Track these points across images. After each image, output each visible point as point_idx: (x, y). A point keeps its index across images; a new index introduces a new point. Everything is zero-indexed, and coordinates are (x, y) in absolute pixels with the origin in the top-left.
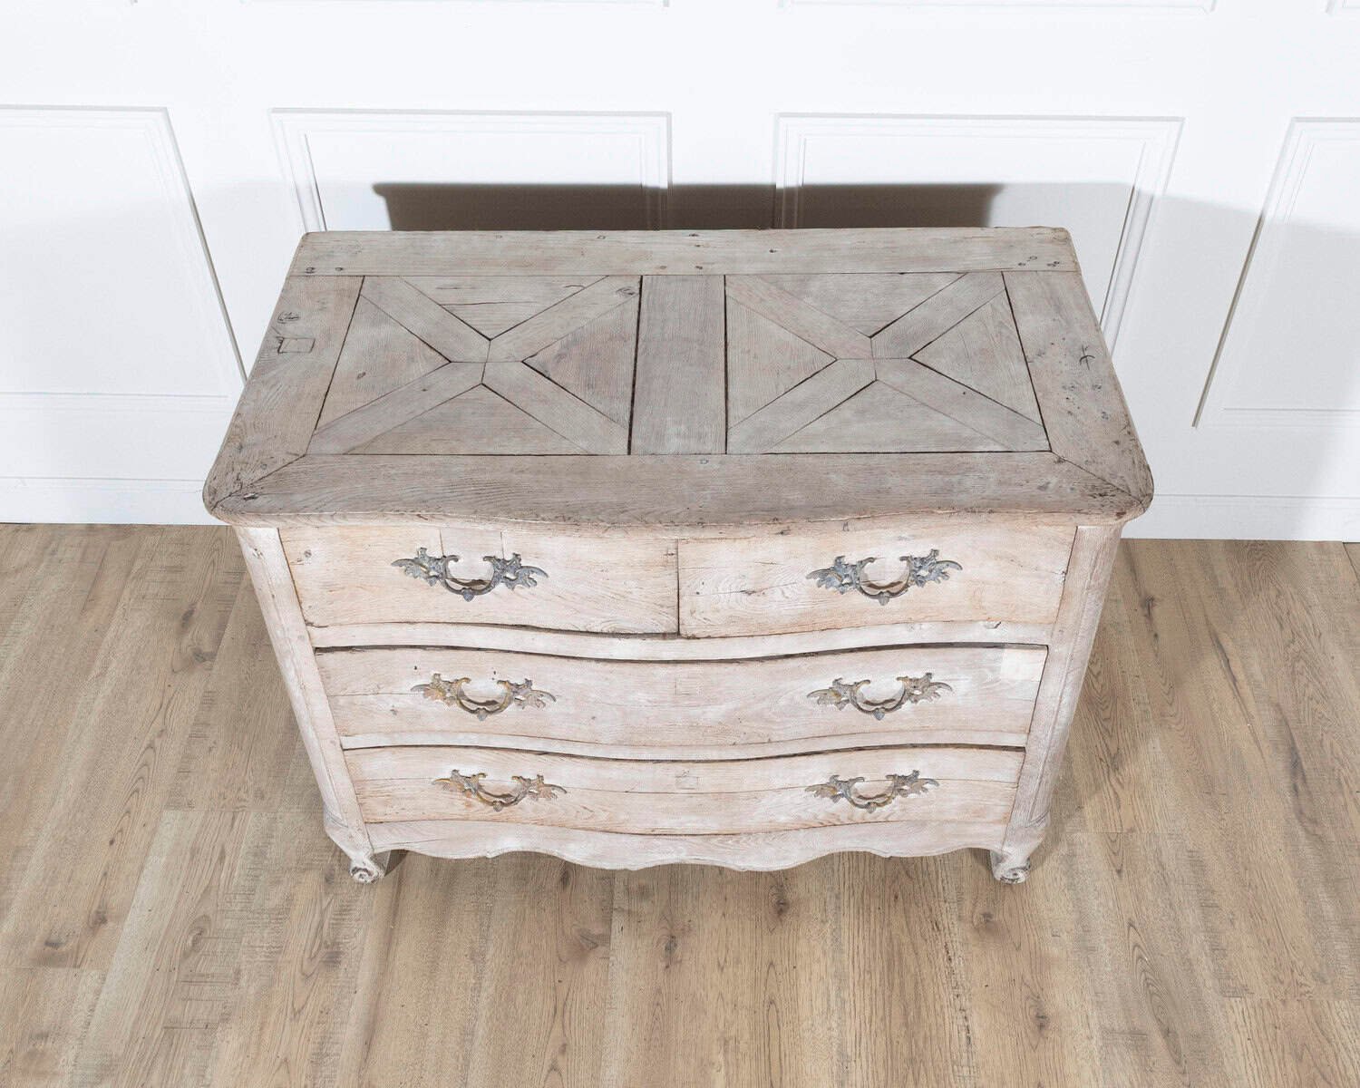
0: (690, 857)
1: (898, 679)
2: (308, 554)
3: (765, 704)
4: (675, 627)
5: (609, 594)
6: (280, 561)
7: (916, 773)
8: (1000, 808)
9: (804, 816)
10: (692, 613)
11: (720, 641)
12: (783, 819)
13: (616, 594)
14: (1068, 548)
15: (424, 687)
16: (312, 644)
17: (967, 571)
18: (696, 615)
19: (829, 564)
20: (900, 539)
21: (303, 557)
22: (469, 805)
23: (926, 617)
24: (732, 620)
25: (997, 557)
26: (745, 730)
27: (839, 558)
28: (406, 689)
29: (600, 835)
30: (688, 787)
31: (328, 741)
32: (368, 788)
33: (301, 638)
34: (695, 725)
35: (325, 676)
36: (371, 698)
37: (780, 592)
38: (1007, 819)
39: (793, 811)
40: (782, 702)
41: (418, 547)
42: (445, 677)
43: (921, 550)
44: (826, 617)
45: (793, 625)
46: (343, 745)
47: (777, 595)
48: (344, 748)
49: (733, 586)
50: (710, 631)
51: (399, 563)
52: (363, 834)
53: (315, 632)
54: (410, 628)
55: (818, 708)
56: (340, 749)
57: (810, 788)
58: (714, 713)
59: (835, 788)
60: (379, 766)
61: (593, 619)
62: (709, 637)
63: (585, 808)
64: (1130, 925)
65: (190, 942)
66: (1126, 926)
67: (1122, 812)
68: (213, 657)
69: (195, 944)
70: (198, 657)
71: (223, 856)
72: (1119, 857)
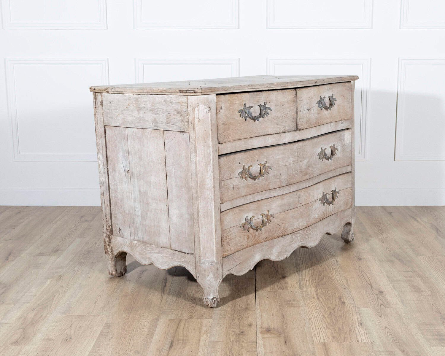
64: (387, 248)
65: (86, 253)
66: (386, 248)
67: (383, 235)
68: (91, 221)
69: (87, 254)
70: (86, 221)
71: (96, 243)
72: (383, 241)
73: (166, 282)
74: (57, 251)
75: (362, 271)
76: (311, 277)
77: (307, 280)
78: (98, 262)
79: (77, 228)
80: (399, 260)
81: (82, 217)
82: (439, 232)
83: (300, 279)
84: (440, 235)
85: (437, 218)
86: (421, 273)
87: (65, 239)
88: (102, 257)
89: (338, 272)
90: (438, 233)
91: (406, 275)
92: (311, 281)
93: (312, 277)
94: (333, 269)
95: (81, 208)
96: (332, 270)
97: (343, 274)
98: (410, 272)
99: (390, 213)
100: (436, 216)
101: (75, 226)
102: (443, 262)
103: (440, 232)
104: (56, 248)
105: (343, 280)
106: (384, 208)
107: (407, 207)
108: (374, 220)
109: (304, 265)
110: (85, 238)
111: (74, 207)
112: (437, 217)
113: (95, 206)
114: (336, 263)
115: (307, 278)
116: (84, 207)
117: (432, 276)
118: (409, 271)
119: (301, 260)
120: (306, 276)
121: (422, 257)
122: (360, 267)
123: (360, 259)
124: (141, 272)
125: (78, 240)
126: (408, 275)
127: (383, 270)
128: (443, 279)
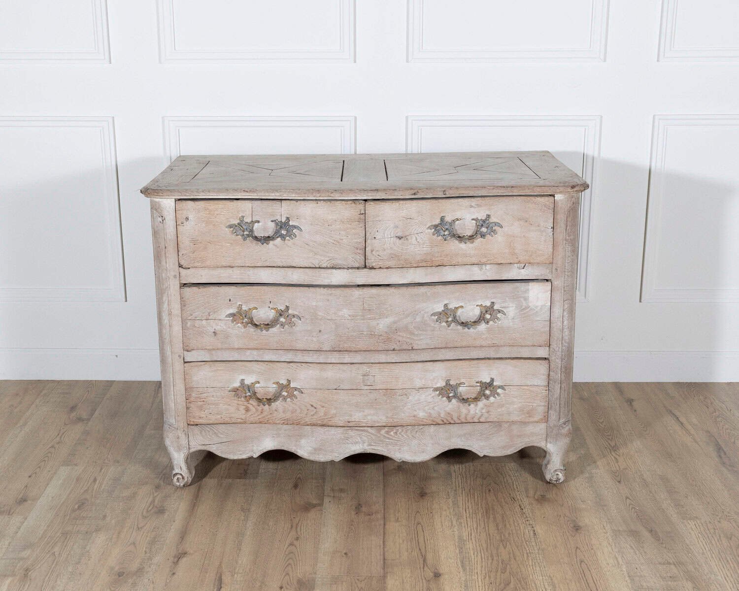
0: (369, 447)
1: (477, 306)
2: (187, 219)
3: (409, 319)
4: (364, 264)
5: (332, 241)
6: (173, 224)
7: (492, 380)
8: (541, 410)
9: (434, 414)
10: (372, 251)
11: (385, 270)
12: (421, 414)
13: (335, 241)
14: (551, 211)
15: (233, 315)
16: (180, 280)
17: (505, 229)
18: (374, 253)
19: (438, 221)
20: (471, 206)
21: (185, 221)
22: (247, 410)
23: (488, 260)
24: (393, 256)
25: (519, 220)
26: (400, 339)
27: (443, 217)
28: (223, 317)
29: (319, 428)
30: (369, 384)
31: (177, 355)
32: (194, 395)
33: (175, 276)
34: (373, 333)
35: (183, 304)
36: (204, 322)
37: (415, 238)
38: (546, 419)
39: (426, 408)
40: (418, 319)
41: (240, 216)
42: (244, 308)
43: (482, 216)
44: (437, 257)
45: (422, 261)
46: (185, 358)
47: (414, 241)
48: (185, 361)
49: (392, 233)
50: (381, 264)
51: (230, 226)
52: (185, 434)
53: (183, 271)
54: (230, 271)
55: (437, 325)
56: (183, 361)
57: (436, 389)
58: (382, 325)
59: (448, 391)
60: (202, 376)
61: (323, 258)
62: (380, 268)
63: (312, 406)
64: (627, 498)
65: (76, 507)
66: (624, 498)
67: (619, 464)
68: (88, 420)
69: (79, 507)
70: (80, 419)
71: (95, 480)
72: (619, 477)
73: (221, 587)
74: (23, 500)
75: (582, 561)
76: (487, 577)
77: (480, 583)
78: (98, 530)
79: (62, 439)
80: (651, 531)
81: (73, 408)
82: (723, 456)
83: (466, 581)
84: (724, 464)
85: (718, 417)
86: (693, 570)
87: (40, 467)
88: (105, 517)
89: (537, 564)
90: (720, 457)
91: (665, 575)
92: (487, 587)
93: (490, 577)
94: (527, 553)
95: (72, 385)
96: (525, 555)
97: (546, 569)
98: (672, 566)
99: (630, 402)
100: (715, 412)
101: (58, 434)
102: (733, 538)
103: (725, 454)
104: (23, 492)
105: (547, 586)
106: (618, 387)
107: (660, 386)
108: (601, 421)
109: (474, 541)
110: (76, 465)
111: (59, 382)
112: (717, 413)
113: (96, 381)
114: (533, 540)
115: (480, 580)
116: (77, 381)
117: (713, 577)
118: (670, 564)
119: (469, 529)
120: (477, 573)
121: (692, 523)
122: (578, 551)
123: (577, 528)
124: (176, 560)
125: (64, 472)
126: (669, 575)
127: (620, 560)
128: (735, 586)
